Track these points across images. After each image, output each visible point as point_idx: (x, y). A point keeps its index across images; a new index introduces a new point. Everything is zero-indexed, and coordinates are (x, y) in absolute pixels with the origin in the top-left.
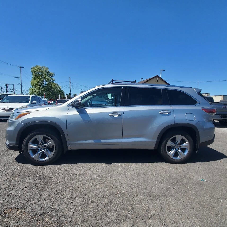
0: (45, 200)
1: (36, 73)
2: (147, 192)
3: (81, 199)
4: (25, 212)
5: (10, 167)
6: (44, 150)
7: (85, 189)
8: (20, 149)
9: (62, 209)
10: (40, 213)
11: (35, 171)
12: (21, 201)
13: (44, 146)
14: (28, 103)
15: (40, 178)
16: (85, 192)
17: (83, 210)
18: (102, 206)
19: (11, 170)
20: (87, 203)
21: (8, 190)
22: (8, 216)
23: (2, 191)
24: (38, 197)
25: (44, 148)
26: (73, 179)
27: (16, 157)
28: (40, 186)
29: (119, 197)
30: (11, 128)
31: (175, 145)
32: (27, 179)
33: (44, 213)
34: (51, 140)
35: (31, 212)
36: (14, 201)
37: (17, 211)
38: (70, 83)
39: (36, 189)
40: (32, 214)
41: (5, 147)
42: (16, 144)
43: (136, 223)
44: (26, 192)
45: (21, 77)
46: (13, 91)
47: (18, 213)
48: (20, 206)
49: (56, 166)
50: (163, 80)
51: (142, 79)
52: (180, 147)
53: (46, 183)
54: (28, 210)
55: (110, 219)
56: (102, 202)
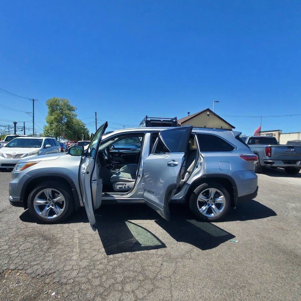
0: (49, 261)
1: (53, 107)
2: (165, 253)
3: (88, 261)
4: (25, 273)
5: (13, 226)
6: (53, 206)
7: (95, 250)
8: (25, 205)
9: (66, 271)
10: (41, 274)
11: (42, 230)
12: (22, 262)
13: (53, 202)
14: (40, 147)
15: (45, 238)
16: (94, 253)
17: (88, 271)
18: (110, 268)
19: (14, 229)
20: (94, 265)
21: (9, 251)
22: (7, 277)
23: (2, 252)
24: (41, 258)
25: (52, 203)
26: (83, 239)
27: (20, 214)
28: (45, 247)
29: (131, 259)
30: (15, 181)
31: (208, 200)
32: (31, 239)
33: (46, 274)
34: (61, 194)
35: (31, 273)
36: (15, 262)
37: (17, 272)
38: (96, 119)
39: (40, 250)
40: (33, 275)
41: (9, 204)
42: (21, 199)
43: (143, 284)
44: (28, 253)
45: (34, 112)
46: (23, 130)
47: (18, 274)
48: (20, 268)
49: (66, 225)
50: (215, 114)
51: (189, 113)
52: (214, 202)
53: (52, 243)
54: (29, 271)
55: (115, 280)
56: (111, 263)
